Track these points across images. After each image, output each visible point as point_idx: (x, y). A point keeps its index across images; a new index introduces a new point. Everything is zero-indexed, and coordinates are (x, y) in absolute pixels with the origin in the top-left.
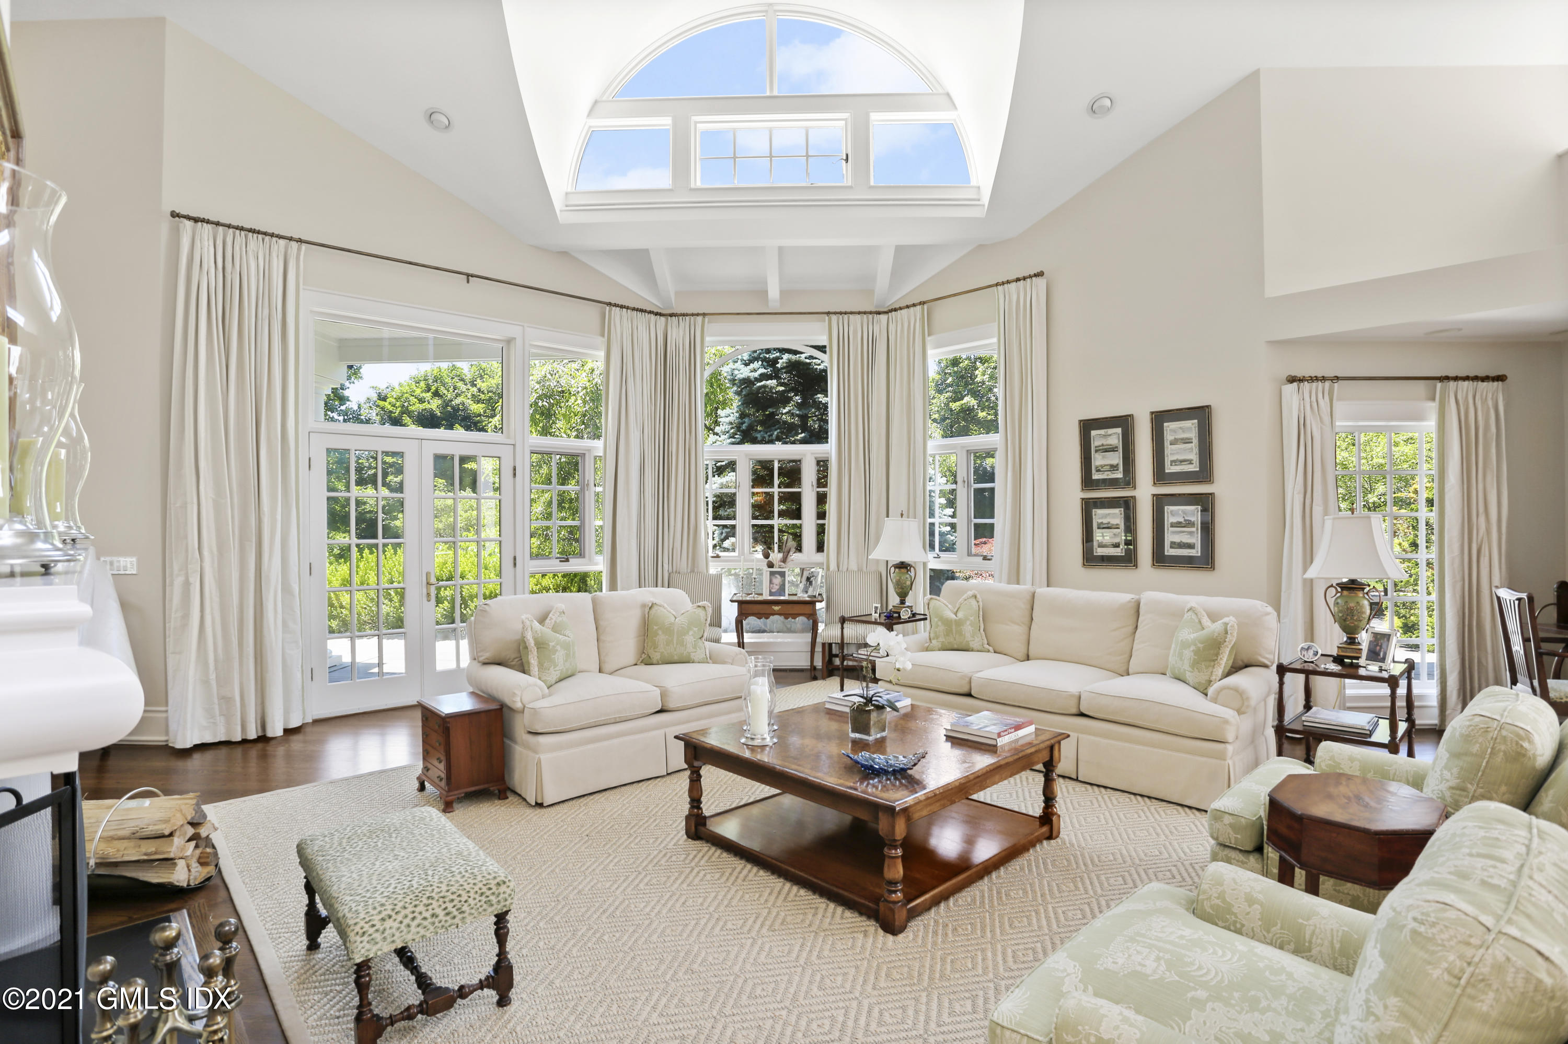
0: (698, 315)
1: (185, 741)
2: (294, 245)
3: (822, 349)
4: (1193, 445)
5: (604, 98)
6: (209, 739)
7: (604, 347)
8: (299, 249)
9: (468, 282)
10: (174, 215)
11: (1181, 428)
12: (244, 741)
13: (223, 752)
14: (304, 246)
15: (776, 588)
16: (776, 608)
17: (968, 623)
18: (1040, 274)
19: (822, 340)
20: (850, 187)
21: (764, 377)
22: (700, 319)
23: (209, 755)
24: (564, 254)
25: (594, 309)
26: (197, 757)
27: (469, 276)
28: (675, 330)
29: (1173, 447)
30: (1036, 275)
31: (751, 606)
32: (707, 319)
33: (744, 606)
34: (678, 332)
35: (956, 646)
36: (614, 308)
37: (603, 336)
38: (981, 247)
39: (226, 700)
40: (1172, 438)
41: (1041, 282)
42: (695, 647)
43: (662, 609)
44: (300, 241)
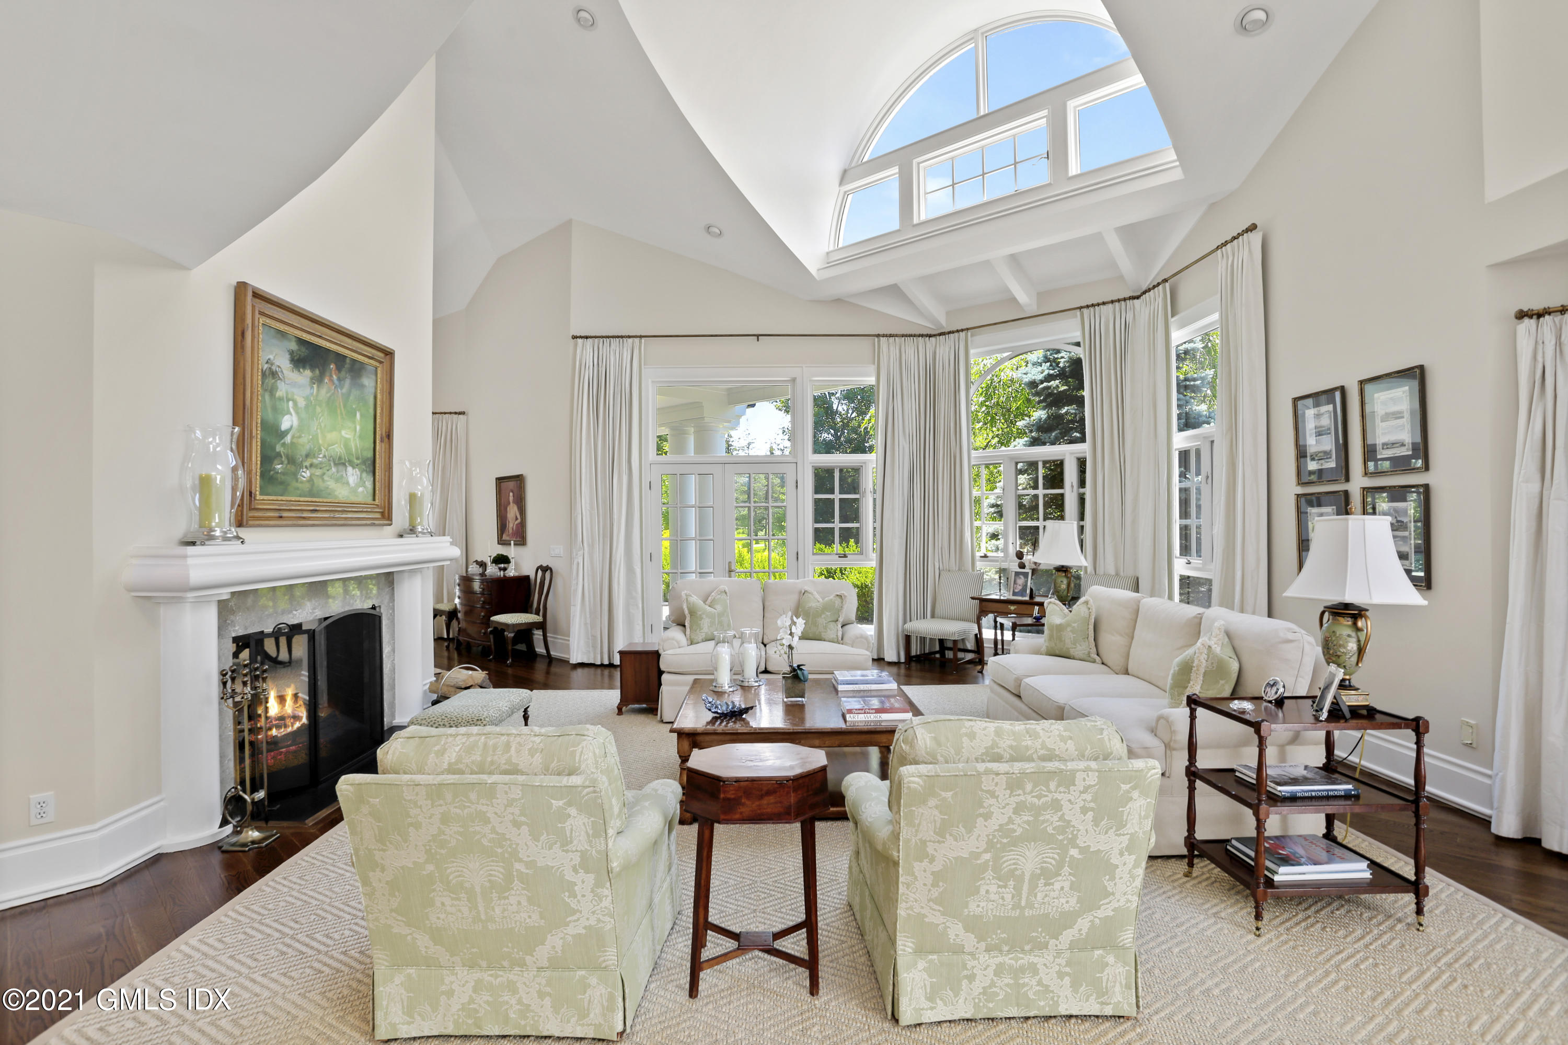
0: (962, 330)
1: (573, 661)
2: (637, 340)
3: (1078, 344)
4: (1404, 420)
5: (853, 165)
6: (586, 661)
7: (874, 373)
8: (640, 343)
9: (758, 340)
10: (574, 337)
11: (1391, 399)
12: (602, 665)
13: (592, 670)
14: (643, 340)
15: (1019, 588)
16: (1012, 608)
17: (1069, 629)
18: (1252, 228)
19: (1077, 336)
20: (1050, 185)
21: (1049, 378)
22: (962, 334)
23: (586, 670)
24: (839, 302)
25: (865, 343)
26: (580, 671)
27: (758, 336)
28: (942, 347)
29: (1384, 424)
30: (1248, 230)
31: (990, 604)
32: (969, 334)
33: (984, 603)
34: (944, 348)
35: (1057, 652)
36: (881, 338)
37: (874, 364)
38: (1213, 206)
39: (594, 637)
40: (1383, 412)
41: (1255, 239)
42: (825, 628)
43: (810, 595)
44: (641, 337)
